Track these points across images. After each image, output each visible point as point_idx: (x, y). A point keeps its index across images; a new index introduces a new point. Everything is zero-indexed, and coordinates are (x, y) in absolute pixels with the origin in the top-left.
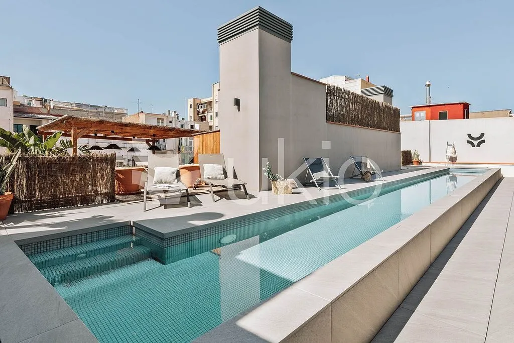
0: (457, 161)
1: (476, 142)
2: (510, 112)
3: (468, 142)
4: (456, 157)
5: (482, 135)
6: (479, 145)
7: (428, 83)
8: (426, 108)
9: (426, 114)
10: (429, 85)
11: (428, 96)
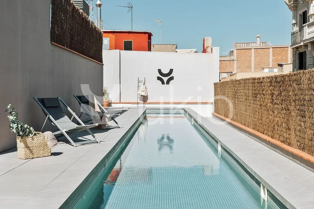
0: (148, 101)
1: (165, 79)
2: (176, 48)
3: (159, 78)
4: (147, 96)
5: (171, 71)
6: (168, 83)
7: (98, 2)
8: (110, 35)
9: (110, 41)
10: (100, 6)
11: (99, 19)
